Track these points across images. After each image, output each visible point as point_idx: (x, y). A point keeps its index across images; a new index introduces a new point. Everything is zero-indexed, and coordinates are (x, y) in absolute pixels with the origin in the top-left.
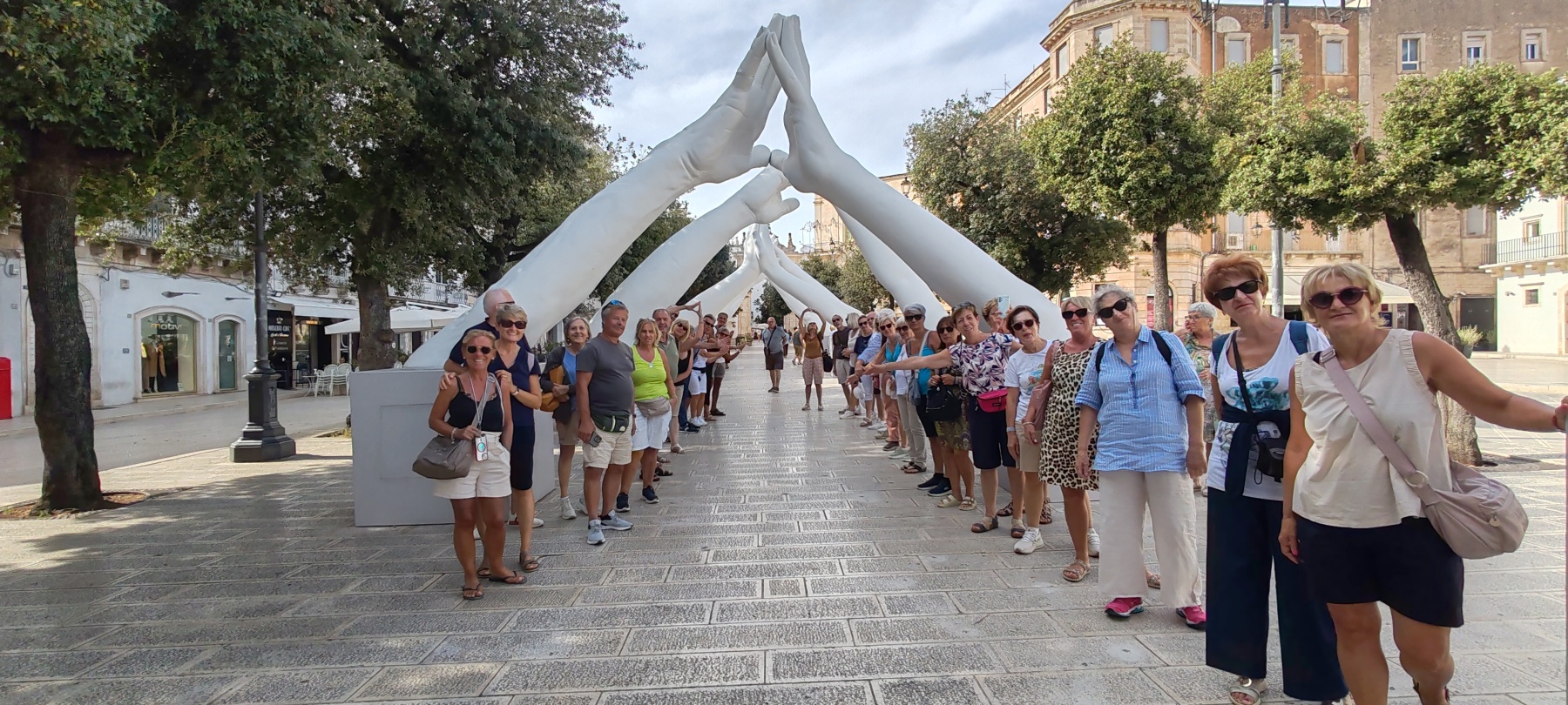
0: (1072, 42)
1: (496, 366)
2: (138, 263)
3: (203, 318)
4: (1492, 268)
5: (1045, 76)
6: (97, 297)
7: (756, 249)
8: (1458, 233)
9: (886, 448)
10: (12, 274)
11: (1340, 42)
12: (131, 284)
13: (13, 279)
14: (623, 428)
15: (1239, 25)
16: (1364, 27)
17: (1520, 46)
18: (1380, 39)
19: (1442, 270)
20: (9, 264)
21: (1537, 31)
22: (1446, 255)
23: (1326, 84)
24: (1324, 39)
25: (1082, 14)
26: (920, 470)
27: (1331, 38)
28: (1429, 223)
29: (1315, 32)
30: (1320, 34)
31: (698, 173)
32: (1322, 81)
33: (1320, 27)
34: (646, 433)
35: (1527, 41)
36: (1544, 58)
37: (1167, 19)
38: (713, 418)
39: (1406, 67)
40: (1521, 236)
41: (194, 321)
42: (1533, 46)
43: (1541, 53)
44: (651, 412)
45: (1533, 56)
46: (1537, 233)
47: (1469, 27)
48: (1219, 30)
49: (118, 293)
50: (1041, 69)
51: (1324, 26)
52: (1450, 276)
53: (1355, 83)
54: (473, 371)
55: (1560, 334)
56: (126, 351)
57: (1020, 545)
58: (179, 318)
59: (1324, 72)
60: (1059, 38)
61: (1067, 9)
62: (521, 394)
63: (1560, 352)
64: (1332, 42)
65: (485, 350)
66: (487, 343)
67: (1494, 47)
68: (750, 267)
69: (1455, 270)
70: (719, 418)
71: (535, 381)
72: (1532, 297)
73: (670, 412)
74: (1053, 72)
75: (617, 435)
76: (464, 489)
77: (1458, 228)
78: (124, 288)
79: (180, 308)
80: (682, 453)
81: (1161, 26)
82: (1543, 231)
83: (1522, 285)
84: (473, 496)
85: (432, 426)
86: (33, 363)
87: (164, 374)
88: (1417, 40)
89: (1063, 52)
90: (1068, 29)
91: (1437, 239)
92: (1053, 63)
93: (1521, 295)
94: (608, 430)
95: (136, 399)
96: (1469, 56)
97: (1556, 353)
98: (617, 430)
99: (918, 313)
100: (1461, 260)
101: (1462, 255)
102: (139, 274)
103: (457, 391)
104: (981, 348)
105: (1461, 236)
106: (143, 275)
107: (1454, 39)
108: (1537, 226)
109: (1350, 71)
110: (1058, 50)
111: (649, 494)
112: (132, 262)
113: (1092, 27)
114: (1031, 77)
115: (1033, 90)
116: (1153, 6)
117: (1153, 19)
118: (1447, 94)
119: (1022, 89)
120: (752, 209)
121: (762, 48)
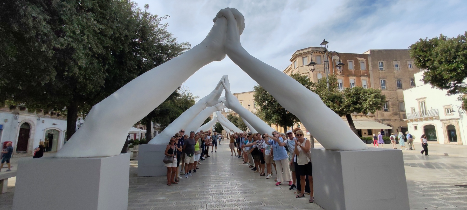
0: (297, 61)
1: (175, 144)
2: (47, 115)
3: (61, 131)
4: (406, 120)
5: (291, 68)
6: (36, 125)
7: (216, 115)
8: (398, 111)
9: (244, 163)
12: (45, 122)
13: (16, 120)
14: (192, 156)
15: (339, 58)
16: (369, 59)
17: (407, 65)
18: (374, 62)
19: (395, 120)
20: (16, 116)
21: (411, 61)
22: (396, 116)
23: (361, 72)
24: (360, 62)
25: (299, 54)
26: (253, 167)
28: (390, 108)
29: (358, 60)
31: (208, 105)
33: (359, 59)
34: (196, 158)
35: (408, 63)
36: (413, 67)
37: (320, 56)
38: (207, 157)
39: (380, 69)
40: (411, 112)
41: (58, 132)
42: (410, 65)
43: (412, 66)
44: (196, 153)
45: (410, 67)
46: (414, 112)
47: (395, 60)
48: (334, 59)
49: (41, 124)
50: (290, 66)
52: (398, 122)
53: (368, 73)
54: (172, 145)
58: (54, 131)
59: (361, 70)
60: (294, 59)
61: (296, 52)
62: (179, 149)
64: (362, 62)
66: (174, 140)
67: (401, 65)
68: (214, 120)
69: (399, 120)
70: (208, 157)
72: (416, 128)
74: (293, 68)
75: (191, 157)
76: (170, 165)
77: (398, 109)
78: (43, 123)
79: (56, 128)
80: (200, 164)
81: (319, 58)
82: (416, 111)
83: (413, 125)
84: (171, 167)
85: (165, 154)
87: (48, 146)
88: (382, 62)
89: (295, 63)
90: (296, 57)
91: (393, 112)
92: (293, 65)
93: (413, 128)
94: (189, 156)
96: (395, 66)
98: (191, 156)
99: (251, 133)
100: (400, 118)
101: (400, 116)
102: (47, 119)
103: (170, 148)
104: (262, 141)
107: (391, 62)
108: (414, 110)
109: (367, 69)
110: (294, 62)
111: (195, 171)
113: (302, 57)
114: (288, 68)
115: (288, 71)
116: (317, 53)
117: (317, 56)
118: (353, 91)
119: (286, 71)
120: (217, 108)
121: (221, 83)
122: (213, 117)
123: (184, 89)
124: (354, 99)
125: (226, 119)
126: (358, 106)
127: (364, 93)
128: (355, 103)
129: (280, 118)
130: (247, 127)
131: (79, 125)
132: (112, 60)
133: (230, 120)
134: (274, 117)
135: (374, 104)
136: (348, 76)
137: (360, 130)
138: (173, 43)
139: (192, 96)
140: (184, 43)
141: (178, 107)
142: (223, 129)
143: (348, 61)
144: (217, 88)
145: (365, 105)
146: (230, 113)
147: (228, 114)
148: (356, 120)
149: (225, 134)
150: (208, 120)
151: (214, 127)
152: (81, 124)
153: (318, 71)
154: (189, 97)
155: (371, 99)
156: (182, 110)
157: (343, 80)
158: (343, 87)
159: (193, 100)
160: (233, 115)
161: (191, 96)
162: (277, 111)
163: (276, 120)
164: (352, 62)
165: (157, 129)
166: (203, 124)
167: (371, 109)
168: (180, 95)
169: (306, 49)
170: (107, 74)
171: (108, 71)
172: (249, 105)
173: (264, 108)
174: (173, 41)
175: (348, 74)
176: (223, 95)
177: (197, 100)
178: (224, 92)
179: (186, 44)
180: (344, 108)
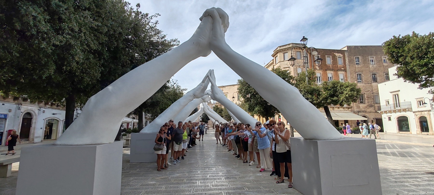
0: (279, 56)
1: (165, 133)
2: (48, 106)
3: (61, 120)
4: (380, 112)
5: (273, 63)
6: (37, 115)
7: (203, 106)
8: (373, 103)
10: (19, 109)
11: (341, 58)
12: (45, 111)
13: (19, 110)
14: (180, 144)
15: (317, 53)
16: (346, 54)
17: (382, 60)
18: (350, 57)
19: (370, 112)
20: (19, 106)
21: (385, 57)
22: (371, 108)
23: (339, 67)
24: (337, 57)
25: (281, 50)
27: (339, 57)
28: (366, 100)
29: (335, 55)
30: (336, 55)
31: (195, 97)
32: (338, 66)
33: (336, 54)
34: (184, 146)
37: (300, 52)
39: (357, 64)
40: (385, 104)
41: (58, 121)
42: (385, 60)
43: (387, 62)
44: (184, 142)
45: (385, 62)
46: (388, 104)
47: (370, 55)
48: (313, 54)
49: (42, 114)
50: (272, 61)
51: (337, 54)
53: (345, 67)
54: (162, 133)
55: (397, 128)
56: (41, 128)
57: (250, 164)
58: (54, 120)
59: (338, 64)
60: (276, 54)
61: (277, 48)
62: (168, 137)
63: (397, 133)
65: (164, 130)
67: (376, 60)
68: (201, 110)
69: (373, 112)
71: (170, 135)
72: (390, 119)
73: (188, 142)
74: (275, 62)
76: (160, 152)
77: (373, 101)
78: (44, 113)
79: (55, 118)
82: (390, 103)
83: (387, 116)
84: (161, 154)
85: (155, 142)
86: (20, 131)
87: (49, 134)
88: (359, 58)
89: (277, 58)
90: (278, 53)
91: (369, 104)
92: (274, 60)
93: (387, 118)
94: (178, 144)
95: (42, 141)
96: (371, 61)
97: (396, 133)
98: (179, 144)
100: (375, 109)
101: (375, 108)
102: (47, 109)
103: (160, 136)
105: (374, 103)
106: (48, 109)
107: (367, 58)
108: (388, 102)
109: (344, 64)
110: (276, 57)
111: (183, 158)
112: (46, 106)
113: (283, 53)
114: (270, 63)
115: (270, 66)
116: (297, 49)
117: (297, 51)
118: (330, 85)
119: (268, 65)
120: (203, 99)
121: (207, 76)
122: (200, 108)
123: (173, 82)
124: (331, 92)
125: (212, 110)
126: (335, 98)
127: (341, 86)
128: (332, 96)
129: (262, 109)
130: (232, 118)
131: (76, 115)
132: (106, 55)
133: (216, 111)
134: (256, 109)
135: (349, 96)
136: (326, 70)
137: (337, 121)
138: (163, 40)
139: (181, 89)
140: (173, 40)
141: (167, 99)
142: (209, 119)
143: (326, 56)
144: (203, 81)
145: (342, 98)
146: (215, 104)
147: (214, 106)
148: (333, 111)
149: (211, 124)
150: (196, 110)
151: (201, 118)
152: (78, 114)
153: (297, 66)
154: (178, 89)
155: (347, 92)
156: (171, 102)
157: (321, 74)
158: (321, 80)
159: (182, 92)
160: (219, 107)
161: (179, 88)
162: (260, 103)
163: (258, 111)
164: (330, 57)
165: (148, 119)
166: (190, 115)
167: (347, 101)
168: (169, 88)
169: (287, 45)
170: (102, 68)
171: (103, 65)
172: (233, 98)
173: (247, 100)
174: (163, 37)
175: (326, 68)
176: (209, 88)
177: (185, 92)
178: (210, 85)
179: (175, 40)
180: (322, 101)
